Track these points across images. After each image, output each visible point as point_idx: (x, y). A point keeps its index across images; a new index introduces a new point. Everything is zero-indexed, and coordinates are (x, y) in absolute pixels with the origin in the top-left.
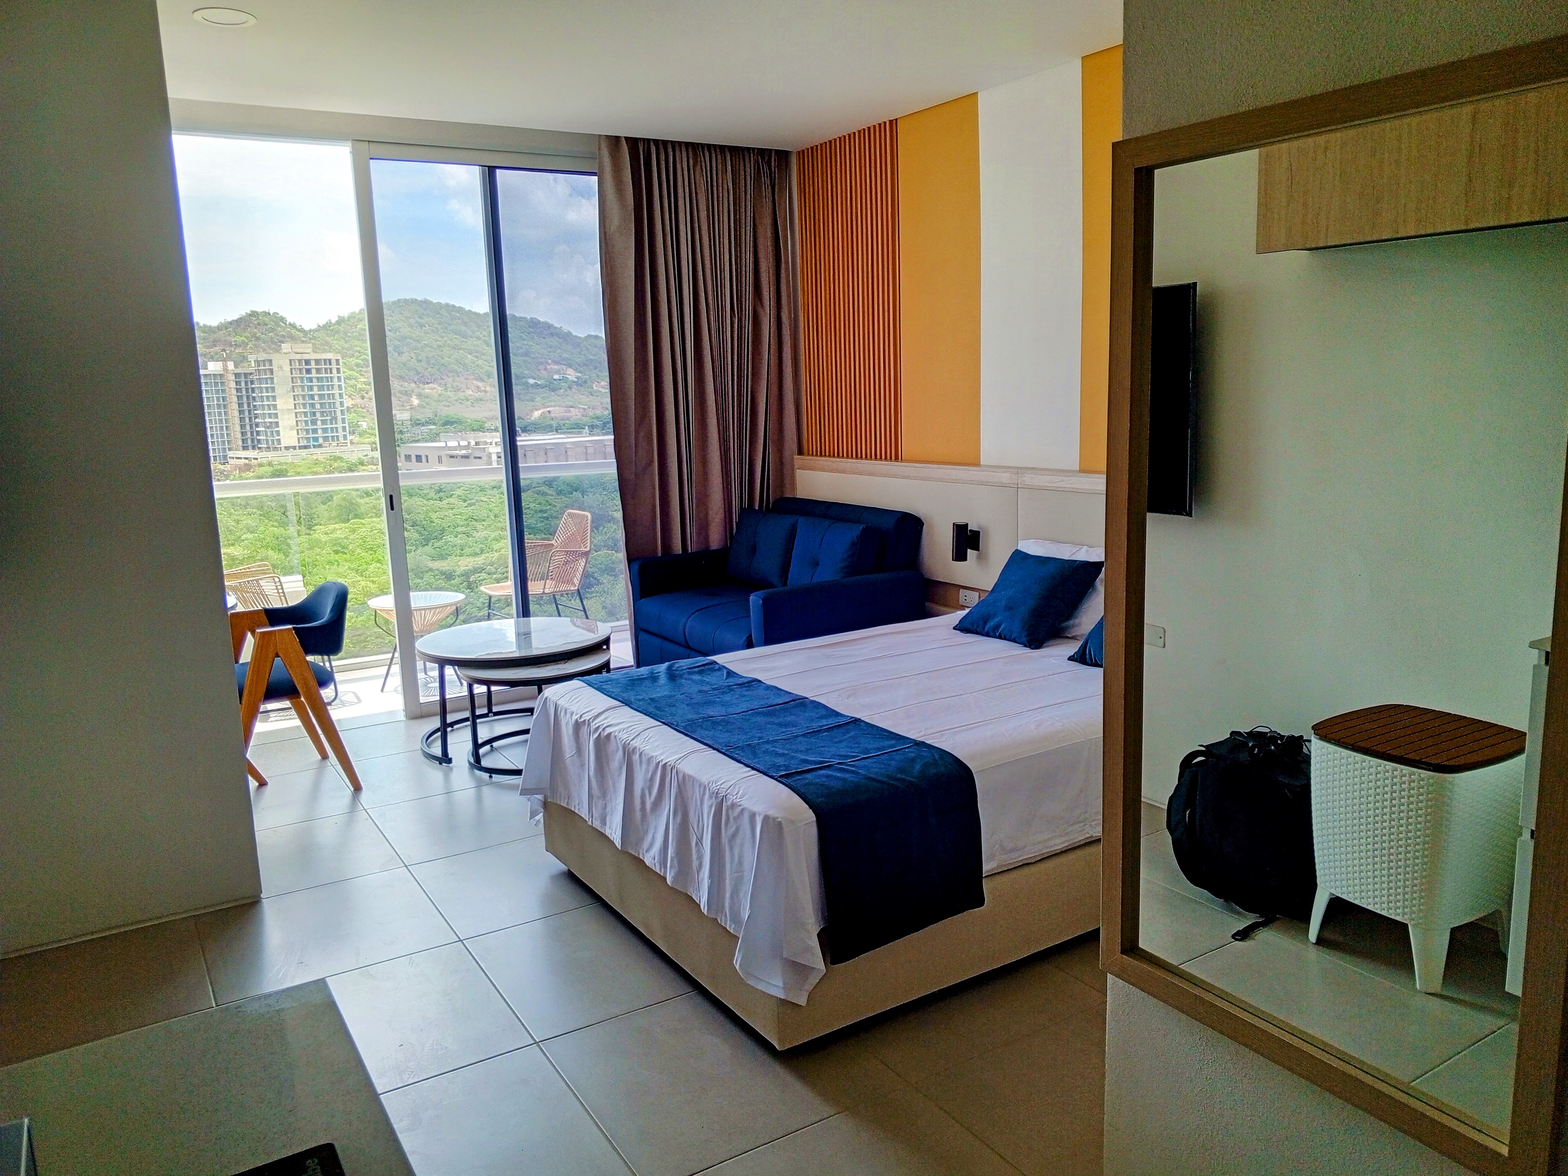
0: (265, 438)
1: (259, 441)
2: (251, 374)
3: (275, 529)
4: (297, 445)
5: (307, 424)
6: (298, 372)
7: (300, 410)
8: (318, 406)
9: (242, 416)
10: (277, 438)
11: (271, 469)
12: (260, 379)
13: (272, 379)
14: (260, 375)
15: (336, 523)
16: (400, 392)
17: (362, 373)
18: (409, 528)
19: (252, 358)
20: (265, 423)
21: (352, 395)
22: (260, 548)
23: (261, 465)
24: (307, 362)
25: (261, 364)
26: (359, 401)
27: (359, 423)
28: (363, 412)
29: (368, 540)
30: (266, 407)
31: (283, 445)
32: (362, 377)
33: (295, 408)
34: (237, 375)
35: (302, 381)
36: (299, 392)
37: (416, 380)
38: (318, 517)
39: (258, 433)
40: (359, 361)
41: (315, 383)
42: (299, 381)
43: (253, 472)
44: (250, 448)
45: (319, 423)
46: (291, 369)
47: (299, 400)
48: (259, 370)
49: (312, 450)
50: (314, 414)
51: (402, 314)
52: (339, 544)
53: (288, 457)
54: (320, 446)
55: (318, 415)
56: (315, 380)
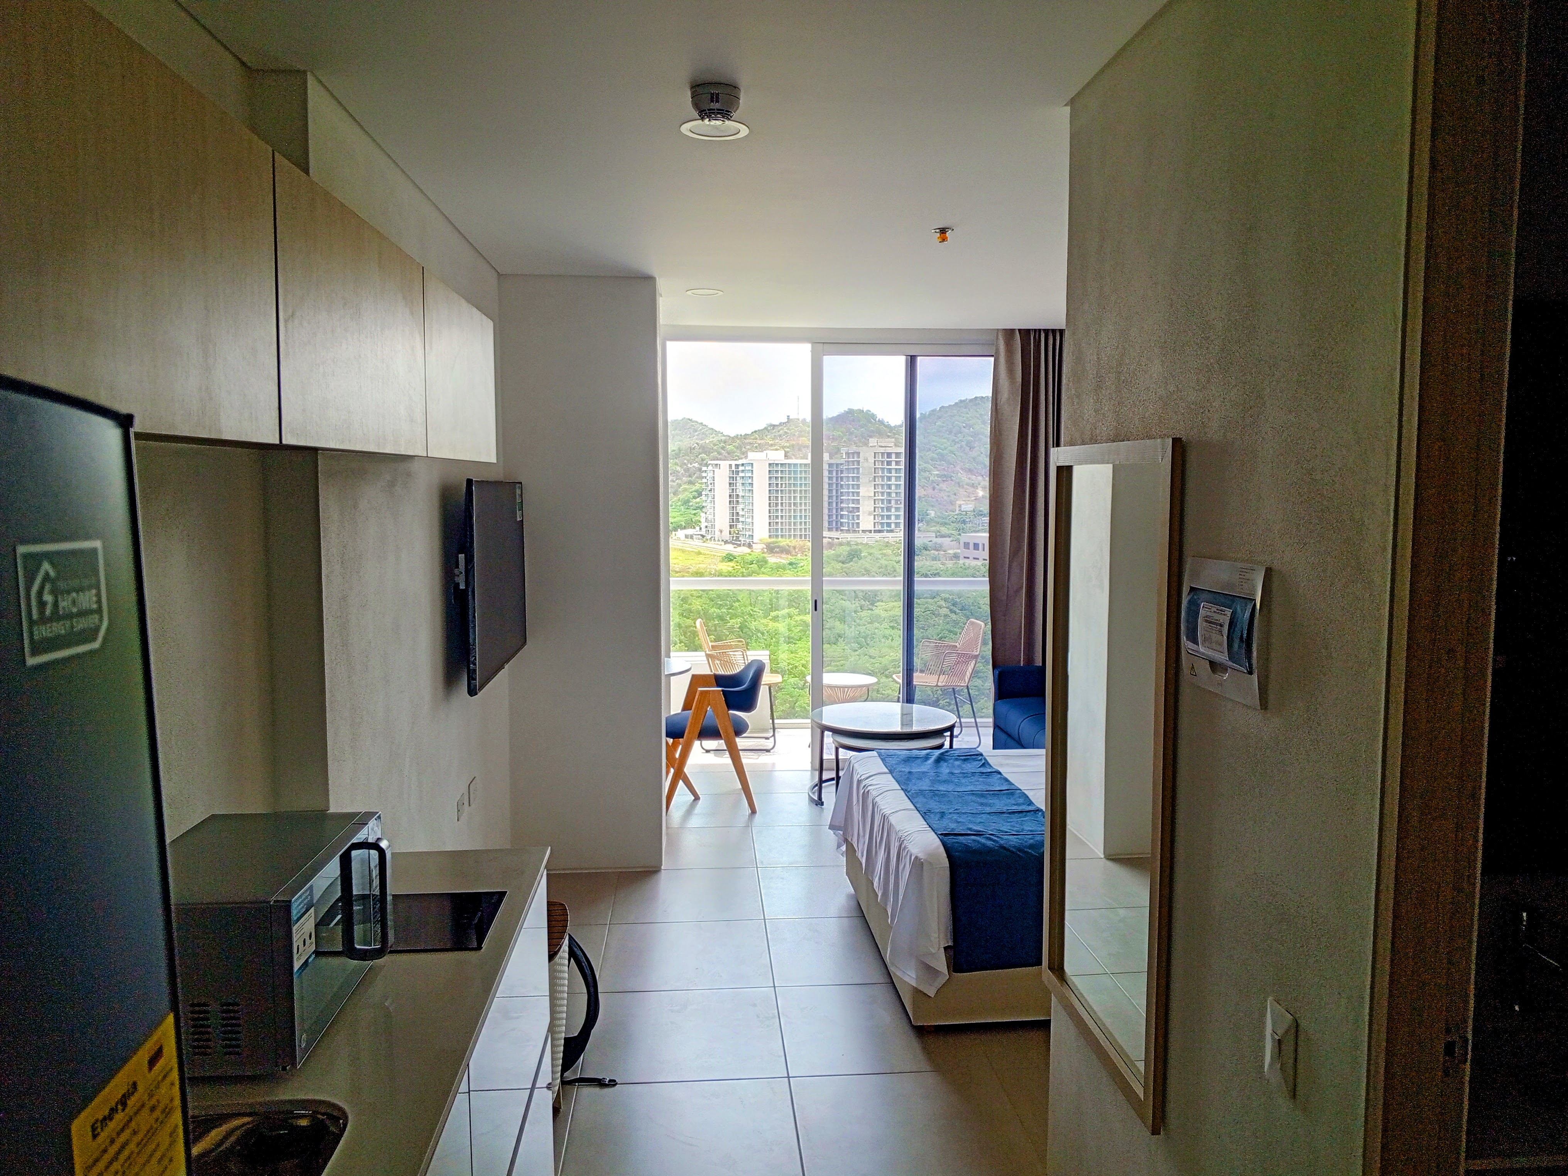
0: (847, 521)
1: (842, 523)
2: (842, 464)
3: (844, 602)
4: (873, 529)
5: (883, 511)
6: (880, 464)
7: (878, 498)
8: (894, 495)
9: (830, 501)
10: (857, 521)
11: (848, 548)
12: (848, 468)
13: (858, 469)
14: (848, 465)
15: (896, 601)
16: (968, 484)
17: (936, 466)
18: (958, 611)
19: (844, 451)
20: (849, 507)
21: (924, 486)
22: (829, 618)
23: (841, 544)
24: (889, 455)
25: (851, 456)
26: (930, 491)
27: (928, 512)
28: (933, 502)
29: (921, 620)
30: (851, 494)
31: (861, 528)
32: (935, 470)
33: (875, 496)
34: (830, 465)
35: (883, 473)
36: (879, 481)
37: (983, 473)
38: (881, 594)
39: (842, 517)
40: (935, 456)
41: (893, 474)
42: (880, 472)
43: (834, 550)
44: (834, 529)
45: (893, 510)
46: (875, 461)
47: (878, 489)
48: (848, 461)
49: (885, 534)
50: (889, 501)
51: (977, 412)
52: (896, 620)
53: (865, 539)
54: (892, 531)
55: (893, 502)
56: (893, 471)
